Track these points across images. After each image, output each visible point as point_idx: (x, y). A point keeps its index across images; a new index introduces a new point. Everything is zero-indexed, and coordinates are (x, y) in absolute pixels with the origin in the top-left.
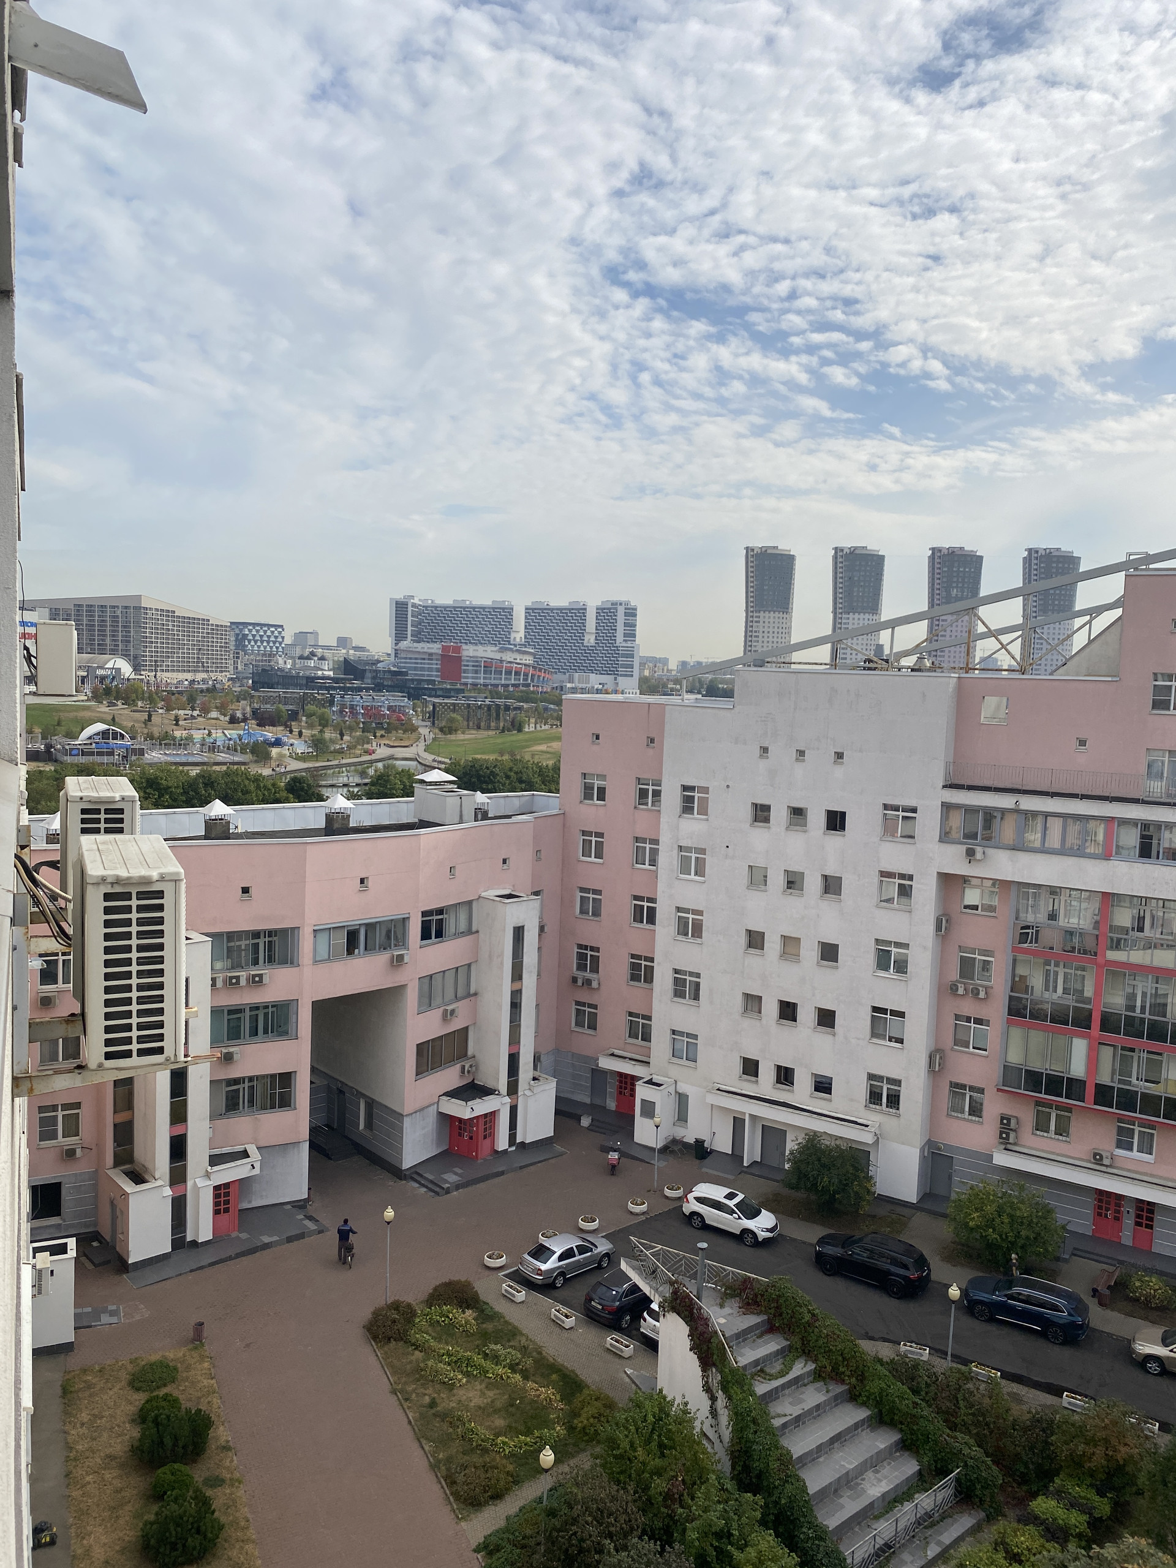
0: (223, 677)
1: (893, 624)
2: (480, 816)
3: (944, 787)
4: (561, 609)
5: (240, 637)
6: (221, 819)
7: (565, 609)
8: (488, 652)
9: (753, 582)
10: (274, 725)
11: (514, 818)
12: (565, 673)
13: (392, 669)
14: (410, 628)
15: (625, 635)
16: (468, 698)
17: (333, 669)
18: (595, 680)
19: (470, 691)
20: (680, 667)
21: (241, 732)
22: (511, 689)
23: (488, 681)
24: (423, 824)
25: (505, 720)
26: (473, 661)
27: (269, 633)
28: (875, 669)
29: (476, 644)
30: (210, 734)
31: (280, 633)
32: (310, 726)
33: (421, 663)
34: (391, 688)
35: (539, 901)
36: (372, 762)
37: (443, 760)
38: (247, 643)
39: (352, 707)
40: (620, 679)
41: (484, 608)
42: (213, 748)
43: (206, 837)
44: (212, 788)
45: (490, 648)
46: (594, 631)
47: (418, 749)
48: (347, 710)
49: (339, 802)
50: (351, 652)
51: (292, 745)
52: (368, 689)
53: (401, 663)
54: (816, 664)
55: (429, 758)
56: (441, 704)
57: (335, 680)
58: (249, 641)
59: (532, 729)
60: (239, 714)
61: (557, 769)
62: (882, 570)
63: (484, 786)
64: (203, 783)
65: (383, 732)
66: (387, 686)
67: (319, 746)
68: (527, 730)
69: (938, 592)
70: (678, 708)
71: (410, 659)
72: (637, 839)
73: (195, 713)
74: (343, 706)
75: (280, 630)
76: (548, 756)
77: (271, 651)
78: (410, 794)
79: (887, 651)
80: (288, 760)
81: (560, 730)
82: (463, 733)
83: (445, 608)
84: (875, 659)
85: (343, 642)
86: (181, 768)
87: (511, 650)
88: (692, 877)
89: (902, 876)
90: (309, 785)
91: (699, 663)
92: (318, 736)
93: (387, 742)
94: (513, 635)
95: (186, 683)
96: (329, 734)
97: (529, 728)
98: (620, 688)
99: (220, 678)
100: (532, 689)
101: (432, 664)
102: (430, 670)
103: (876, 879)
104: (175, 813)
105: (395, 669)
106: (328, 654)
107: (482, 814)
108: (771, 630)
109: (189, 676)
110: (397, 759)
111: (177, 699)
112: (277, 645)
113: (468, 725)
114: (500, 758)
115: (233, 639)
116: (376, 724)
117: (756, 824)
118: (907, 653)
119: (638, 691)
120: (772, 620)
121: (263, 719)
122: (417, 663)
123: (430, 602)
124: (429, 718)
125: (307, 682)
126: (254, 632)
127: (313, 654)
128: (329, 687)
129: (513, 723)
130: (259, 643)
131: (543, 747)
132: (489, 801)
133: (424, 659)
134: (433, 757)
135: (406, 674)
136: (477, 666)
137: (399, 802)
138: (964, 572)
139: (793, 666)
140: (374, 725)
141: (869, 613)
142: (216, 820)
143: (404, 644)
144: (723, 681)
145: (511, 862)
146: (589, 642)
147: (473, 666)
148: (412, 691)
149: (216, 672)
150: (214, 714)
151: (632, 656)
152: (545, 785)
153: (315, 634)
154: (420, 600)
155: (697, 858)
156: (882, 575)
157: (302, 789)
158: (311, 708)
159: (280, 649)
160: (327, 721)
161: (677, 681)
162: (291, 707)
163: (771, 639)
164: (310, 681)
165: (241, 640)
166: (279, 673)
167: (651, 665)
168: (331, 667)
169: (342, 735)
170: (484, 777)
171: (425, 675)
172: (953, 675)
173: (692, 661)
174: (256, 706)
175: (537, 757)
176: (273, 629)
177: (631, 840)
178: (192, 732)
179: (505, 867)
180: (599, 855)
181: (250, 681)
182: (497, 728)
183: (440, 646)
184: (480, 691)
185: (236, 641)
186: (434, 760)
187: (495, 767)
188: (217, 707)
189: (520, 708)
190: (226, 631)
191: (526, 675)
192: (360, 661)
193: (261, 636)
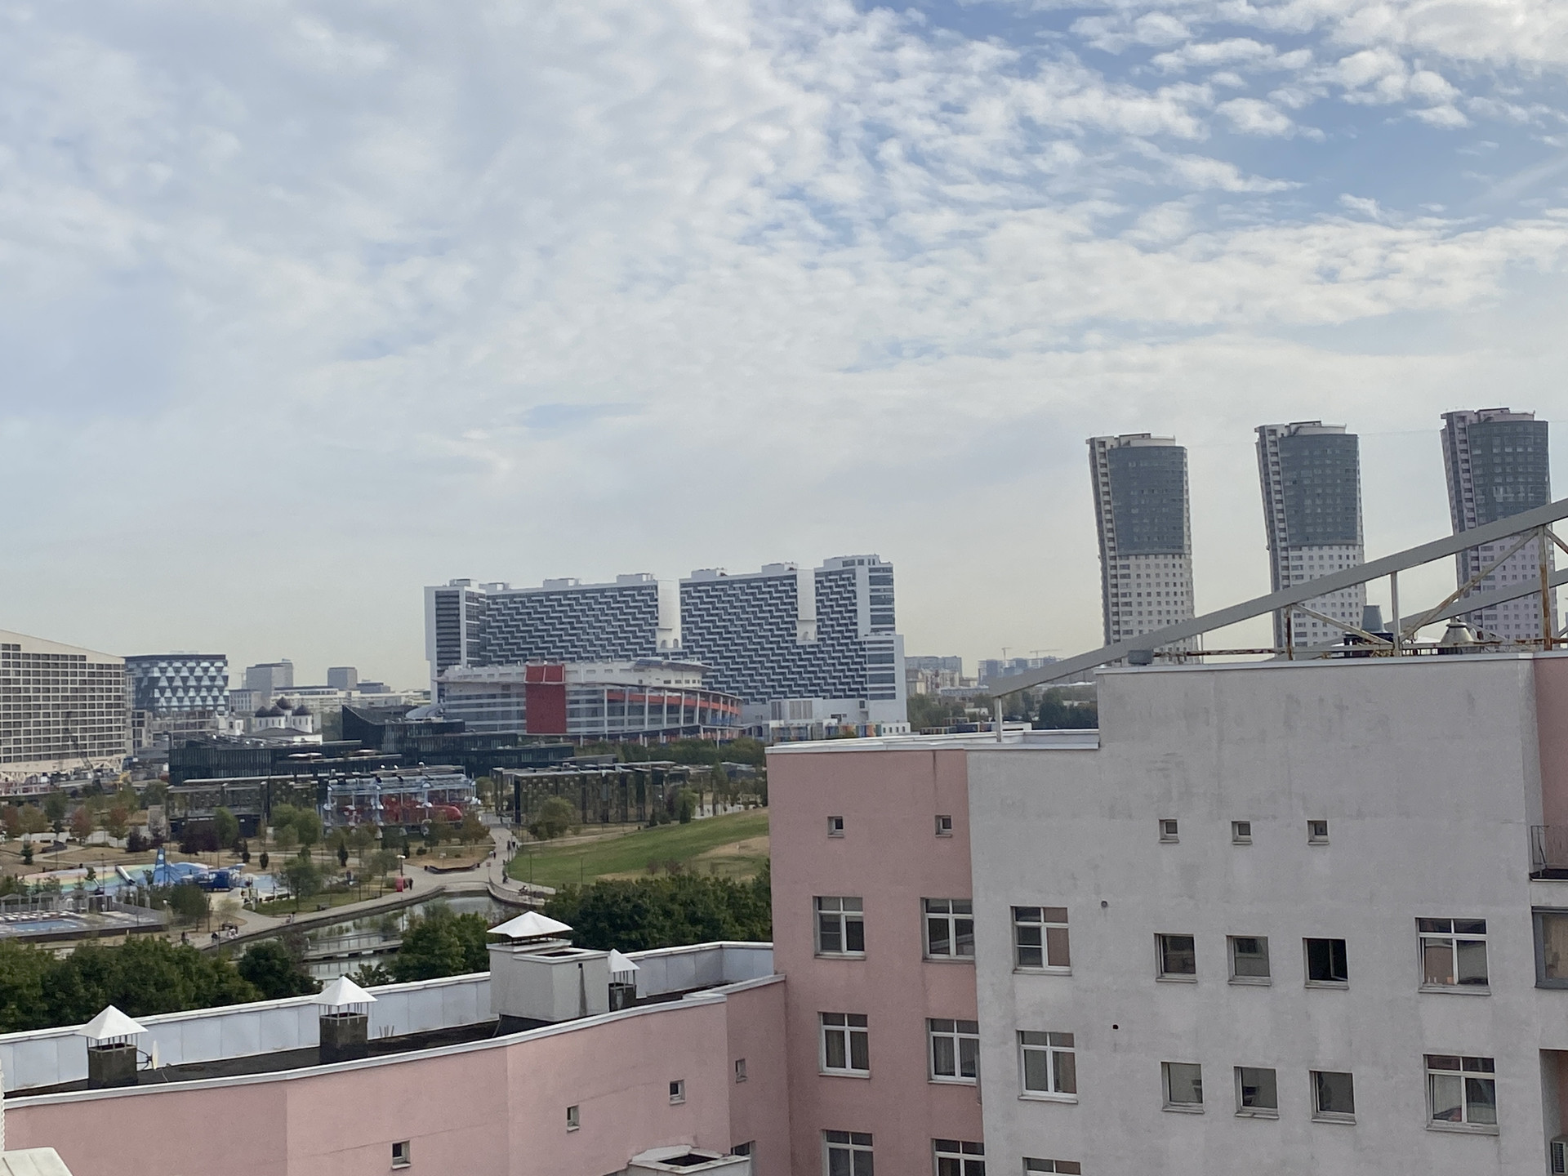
0: (113, 763)
1: (1392, 566)
2: (619, 1000)
3: (1533, 876)
4: (748, 581)
5: (145, 683)
6: (120, 1045)
7: (755, 580)
8: (616, 673)
9: (1108, 502)
10: (213, 849)
11: (687, 1000)
12: (763, 701)
13: (436, 720)
14: (464, 640)
15: (874, 620)
16: (581, 765)
17: (323, 731)
18: (823, 710)
19: (584, 749)
20: (984, 673)
21: (152, 867)
22: (663, 739)
23: (617, 729)
24: (511, 1024)
25: (656, 802)
26: (588, 692)
27: (198, 672)
28: (1367, 654)
29: (591, 660)
30: (91, 876)
31: (219, 670)
32: (282, 844)
33: (489, 705)
34: (433, 758)
35: (748, 1165)
36: (402, 906)
37: (539, 889)
38: (157, 694)
39: (362, 801)
40: (871, 705)
41: (602, 591)
42: (98, 903)
43: (90, 1084)
44: (100, 981)
45: (618, 665)
46: (815, 617)
47: (489, 873)
48: (352, 807)
49: (346, 994)
50: (356, 694)
51: (248, 884)
52: (389, 764)
53: (450, 707)
54: (1252, 652)
55: (512, 889)
56: (529, 780)
57: (327, 751)
58: (162, 691)
59: (709, 815)
60: (145, 833)
61: (763, 890)
62: (1355, 462)
63: (623, 936)
64: (83, 974)
65: (422, 844)
66: (426, 754)
67: (300, 880)
68: (698, 817)
69: (1468, 495)
70: (990, 755)
71: (468, 698)
72: (933, 1024)
73: (63, 837)
74: (343, 801)
75: (219, 664)
76: (744, 865)
77: (204, 706)
78: (481, 964)
79: (1386, 617)
80: (244, 915)
81: (764, 811)
82: (576, 833)
83: (529, 596)
84: (1366, 635)
85: (339, 677)
86: (38, 947)
87: (658, 665)
88: (1051, 1093)
89: (1471, 1063)
90: (285, 962)
91: (1021, 663)
92: (300, 862)
93: (430, 863)
94: (660, 637)
95: (44, 780)
96: (319, 857)
97: (703, 813)
98: (873, 721)
99: (108, 765)
100: (702, 736)
101: (509, 704)
102: (506, 715)
103: (1420, 1072)
104: (30, 1039)
105: (440, 720)
106: (311, 702)
107: (623, 995)
108: (1154, 590)
109: (50, 767)
110: (451, 895)
111: (27, 813)
112: (215, 692)
113: (584, 817)
114: (650, 878)
115: (131, 688)
116: (407, 828)
117: (1168, 976)
118: (1427, 619)
119: (908, 726)
120: (1153, 571)
121: (193, 840)
122: (481, 706)
123: (500, 587)
124: (509, 808)
125: (274, 761)
126: (170, 673)
127: (283, 705)
128: (316, 765)
129: (671, 808)
130: (180, 694)
131: (731, 849)
132: (635, 967)
133: (494, 696)
134: (520, 885)
135: (461, 727)
136: (594, 701)
137: (460, 983)
138: (1514, 454)
139: (1207, 659)
140: (405, 832)
141: (1340, 545)
142: (109, 1047)
143: (455, 672)
144: (1071, 694)
145: (688, 1089)
146: (805, 638)
147: (589, 701)
148: (473, 759)
149: (101, 754)
150: (98, 836)
151: (890, 659)
152: (742, 924)
153: (287, 666)
154: (481, 586)
155: (1056, 1054)
156: (1356, 471)
157: (270, 970)
158: (285, 808)
159: (221, 701)
160: (315, 831)
161: (981, 700)
162: (244, 811)
163: (1155, 608)
164: (281, 758)
165: (145, 692)
166: (220, 747)
167: (928, 672)
168: (318, 726)
169: (343, 857)
170: (621, 917)
171: (499, 725)
172: (1522, 656)
173: (1006, 659)
174: (178, 813)
175: (722, 869)
176: (205, 664)
177: (921, 1026)
178: (59, 874)
179: (676, 1099)
180: (860, 1062)
181: (166, 767)
182: (641, 818)
183: (523, 669)
184: (603, 748)
185: (138, 690)
186: (523, 892)
187: (641, 896)
188: (103, 823)
189: (682, 776)
190: (117, 674)
191: (690, 710)
192: (372, 710)
193: (185, 680)
